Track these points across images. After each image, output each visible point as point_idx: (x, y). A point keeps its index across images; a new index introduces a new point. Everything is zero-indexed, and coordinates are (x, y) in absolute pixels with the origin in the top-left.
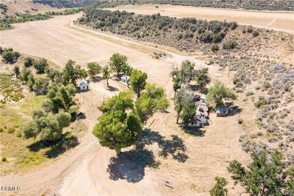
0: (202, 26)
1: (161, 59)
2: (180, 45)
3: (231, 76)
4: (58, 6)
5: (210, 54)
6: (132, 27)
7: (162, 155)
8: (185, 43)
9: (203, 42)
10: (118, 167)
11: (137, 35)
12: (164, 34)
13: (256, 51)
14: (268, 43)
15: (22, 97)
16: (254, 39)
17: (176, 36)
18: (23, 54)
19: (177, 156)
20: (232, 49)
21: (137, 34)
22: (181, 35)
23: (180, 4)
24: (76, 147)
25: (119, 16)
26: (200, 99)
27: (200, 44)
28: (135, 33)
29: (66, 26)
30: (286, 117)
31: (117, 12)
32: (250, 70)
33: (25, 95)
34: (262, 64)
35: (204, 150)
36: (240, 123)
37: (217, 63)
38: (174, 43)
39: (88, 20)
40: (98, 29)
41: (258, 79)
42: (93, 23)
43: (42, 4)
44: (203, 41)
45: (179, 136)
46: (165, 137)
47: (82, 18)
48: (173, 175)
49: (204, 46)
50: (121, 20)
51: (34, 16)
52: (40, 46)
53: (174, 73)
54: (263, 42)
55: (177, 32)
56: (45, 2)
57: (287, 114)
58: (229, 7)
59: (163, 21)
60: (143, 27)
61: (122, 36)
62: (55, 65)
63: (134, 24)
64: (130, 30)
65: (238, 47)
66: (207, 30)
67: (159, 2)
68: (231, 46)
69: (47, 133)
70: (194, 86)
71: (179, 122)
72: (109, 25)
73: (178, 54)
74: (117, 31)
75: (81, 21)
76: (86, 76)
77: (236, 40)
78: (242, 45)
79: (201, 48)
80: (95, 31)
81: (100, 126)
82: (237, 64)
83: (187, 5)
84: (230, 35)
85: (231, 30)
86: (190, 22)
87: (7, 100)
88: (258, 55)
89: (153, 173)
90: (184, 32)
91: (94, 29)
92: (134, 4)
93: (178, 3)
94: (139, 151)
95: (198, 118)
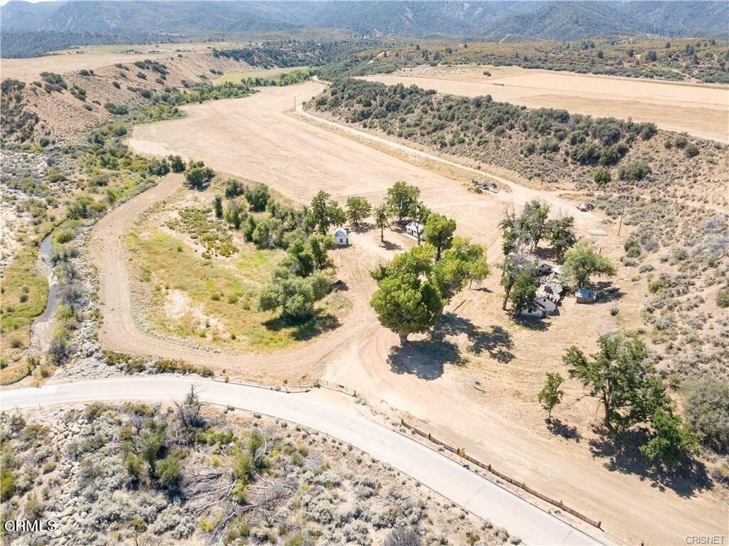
0: (579, 128)
1: (485, 193)
2: (528, 167)
3: (625, 235)
4: (265, 64)
5: (590, 188)
6: (430, 123)
7: (472, 351)
8: (539, 163)
9: (579, 163)
10: (403, 359)
11: (439, 140)
12: (497, 142)
13: (686, 188)
14: (714, 174)
15: (235, 250)
16: (686, 163)
17: (522, 147)
18: (220, 172)
19: (496, 354)
20: (639, 181)
21: (439, 138)
22: (534, 146)
23: (543, 65)
24: (337, 329)
25: (403, 97)
26: (551, 273)
27: (572, 167)
28: (435, 135)
29: (289, 113)
30: (695, 308)
31: (400, 88)
32: (663, 226)
33: (240, 248)
34: (689, 215)
35: (543, 350)
36: (614, 313)
37: (602, 208)
38: (517, 161)
39: (335, 102)
40: (356, 124)
41: (673, 243)
42: (347, 109)
43: (231, 59)
44: (578, 161)
45: (505, 329)
46: (480, 328)
47: (322, 98)
48: (487, 377)
49: (579, 171)
50: (407, 106)
51: (219, 89)
52: (247, 157)
53: (508, 224)
54: (703, 170)
55: (526, 139)
56: (238, 56)
57: (698, 304)
58: (662, 76)
59: (497, 114)
60: (453, 123)
61: (406, 141)
62: (283, 198)
63: (434, 117)
64: (423, 128)
65: (652, 177)
66: (590, 137)
67: (493, 61)
68: (636, 175)
69: (298, 302)
70: (546, 250)
71: (507, 308)
72: (379, 116)
73: (524, 185)
74: (398, 129)
75: (321, 103)
76: (344, 221)
77: (650, 162)
78: (659, 173)
79: (574, 174)
80: (349, 126)
81: (383, 294)
82: (642, 213)
83: (560, 70)
84: (638, 151)
85: (641, 139)
86: (555, 118)
87: (212, 254)
88: (688, 195)
89: (456, 372)
90: (540, 140)
91: (348, 122)
92: (435, 65)
93: (539, 63)
94: (436, 343)
95: (541, 301)
